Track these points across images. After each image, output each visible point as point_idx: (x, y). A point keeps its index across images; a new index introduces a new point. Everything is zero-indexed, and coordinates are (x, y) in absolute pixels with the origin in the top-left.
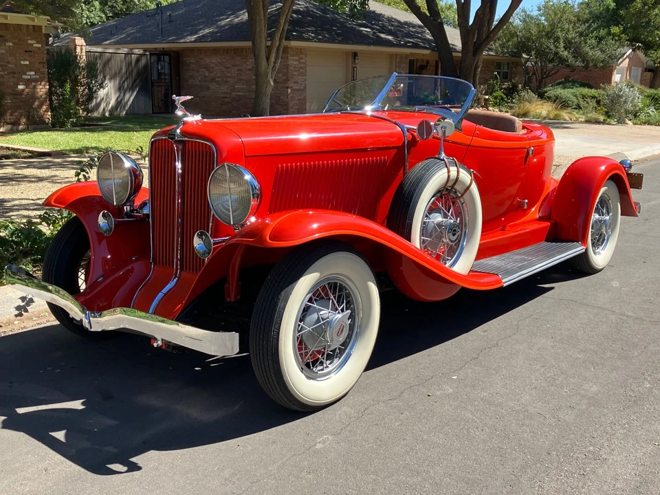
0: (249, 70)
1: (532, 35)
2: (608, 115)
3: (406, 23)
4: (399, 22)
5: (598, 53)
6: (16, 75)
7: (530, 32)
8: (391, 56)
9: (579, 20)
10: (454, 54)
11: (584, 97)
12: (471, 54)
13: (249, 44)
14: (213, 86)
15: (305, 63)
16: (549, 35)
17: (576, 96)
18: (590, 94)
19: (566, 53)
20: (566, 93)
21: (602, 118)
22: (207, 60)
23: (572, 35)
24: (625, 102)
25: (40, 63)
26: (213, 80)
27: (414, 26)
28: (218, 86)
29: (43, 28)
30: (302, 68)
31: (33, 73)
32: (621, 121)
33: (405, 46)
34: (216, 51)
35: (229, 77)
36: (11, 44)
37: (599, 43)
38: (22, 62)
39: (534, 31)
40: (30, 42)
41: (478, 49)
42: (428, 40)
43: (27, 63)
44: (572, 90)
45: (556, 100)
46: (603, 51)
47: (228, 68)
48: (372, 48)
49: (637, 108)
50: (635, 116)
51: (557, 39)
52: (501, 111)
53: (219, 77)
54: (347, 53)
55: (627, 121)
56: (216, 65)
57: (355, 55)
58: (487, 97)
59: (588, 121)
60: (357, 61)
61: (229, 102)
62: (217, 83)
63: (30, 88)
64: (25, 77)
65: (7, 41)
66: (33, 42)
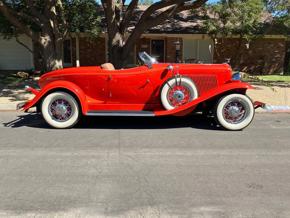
6: (273, 56)
25: (282, 51)
31: (279, 55)
36: (273, 45)
40: (280, 44)
43: (277, 51)
63: (277, 60)
64: (276, 56)
65: (271, 44)
66: (281, 44)
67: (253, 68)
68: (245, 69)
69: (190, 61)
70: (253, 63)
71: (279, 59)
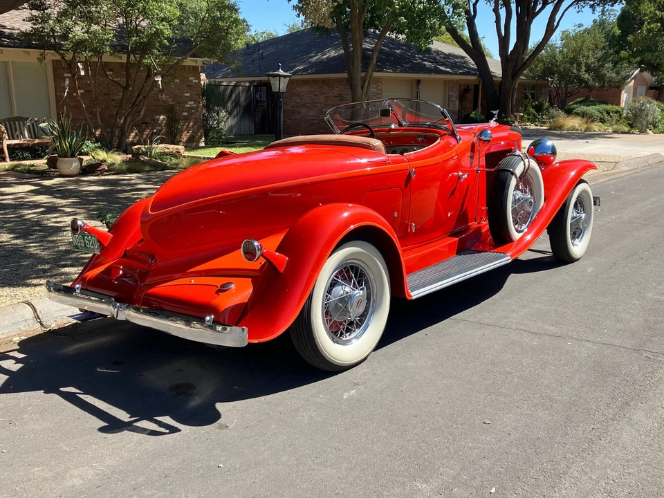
0: (335, 97)
1: (557, 61)
2: (631, 126)
3: (450, 55)
4: (445, 54)
5: (614, 75)
6: (181, 105)
7: (555, 59)
8: (446, 82)
9: (597, 47)
10: (494, 79)
11: (608, 113)
12: (510, 78)
13: (345, 75)
14: (303, 110)
15: (381, 90)
16: (573, 61)
17: (599, 111)
18: (614, 110)
19: (587, 76)
20: (592, 109)
21: (627, 129)
22: (299, 89)
23: (591, 60)
24: (647, 115)
25: (197, 95)
26: (303, 105)
27: (457, 57)
28: (307, 110)
29: (200, 68)
30: (379, 94)
31: (193, 103)
32: (642, 131)
33: (455, 74)
34: (306, 82)
35: (317, 103)
36: (178, 81)
37: (615, 66)
38: (185, 94)
39: (559, 58)
40: (191, 78)
41: (515, 75)
42: (473, 69)
43: (188, 95)
44: (596, 107)
45: (583, 115)
46: (618, 73)
47: (317, 95)
48: (433, 76)
49: (657, 120)
50: (654, 127)
51: (579, 65)
52: (536, 125)
53: (308, 103)
54: (412, 81)
55: (648, 131)
56: (307, 94)
57: (418, 82)
58: (522, 114)
59: (615, 132)
60: (420, 87)
61: (317, 124)
62: (307, 108)
63: (190, 114)
64: (187, 106)
65: (176, 79)
66: (193, 78)
67: (147, 136)
68: (131, 137)
69: (7, 123)
70: (146, 123)
71: (193, 111)
